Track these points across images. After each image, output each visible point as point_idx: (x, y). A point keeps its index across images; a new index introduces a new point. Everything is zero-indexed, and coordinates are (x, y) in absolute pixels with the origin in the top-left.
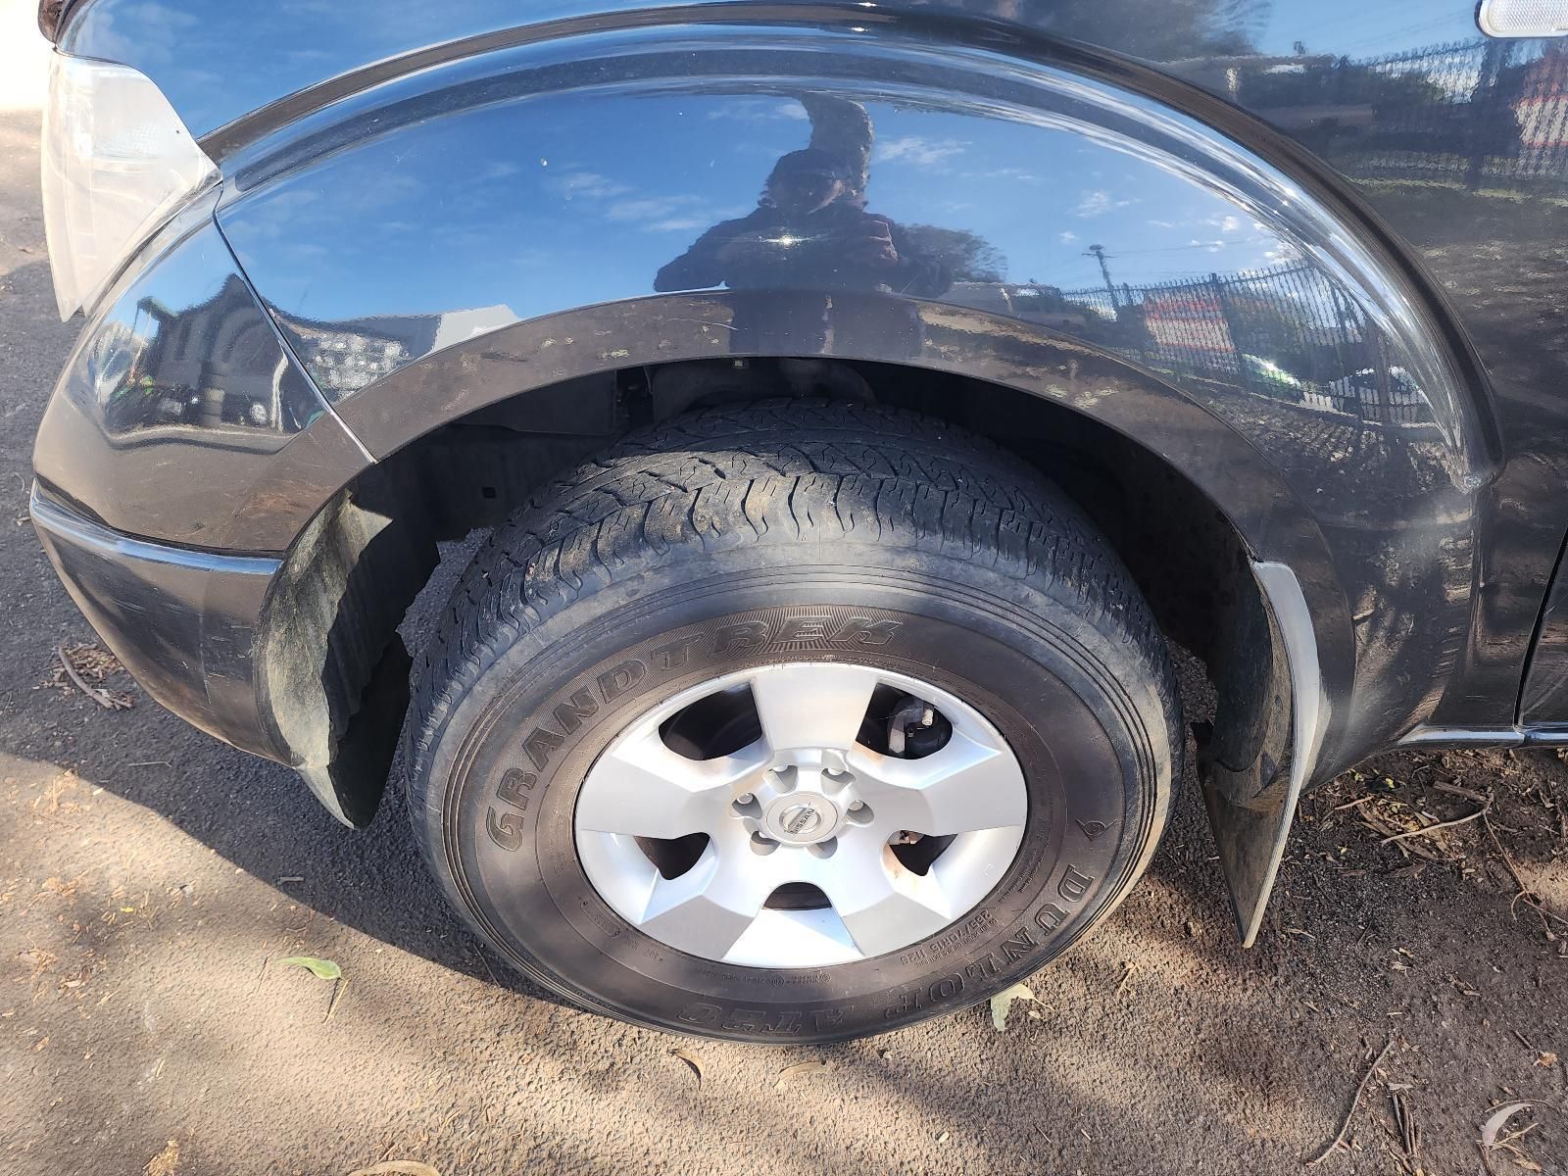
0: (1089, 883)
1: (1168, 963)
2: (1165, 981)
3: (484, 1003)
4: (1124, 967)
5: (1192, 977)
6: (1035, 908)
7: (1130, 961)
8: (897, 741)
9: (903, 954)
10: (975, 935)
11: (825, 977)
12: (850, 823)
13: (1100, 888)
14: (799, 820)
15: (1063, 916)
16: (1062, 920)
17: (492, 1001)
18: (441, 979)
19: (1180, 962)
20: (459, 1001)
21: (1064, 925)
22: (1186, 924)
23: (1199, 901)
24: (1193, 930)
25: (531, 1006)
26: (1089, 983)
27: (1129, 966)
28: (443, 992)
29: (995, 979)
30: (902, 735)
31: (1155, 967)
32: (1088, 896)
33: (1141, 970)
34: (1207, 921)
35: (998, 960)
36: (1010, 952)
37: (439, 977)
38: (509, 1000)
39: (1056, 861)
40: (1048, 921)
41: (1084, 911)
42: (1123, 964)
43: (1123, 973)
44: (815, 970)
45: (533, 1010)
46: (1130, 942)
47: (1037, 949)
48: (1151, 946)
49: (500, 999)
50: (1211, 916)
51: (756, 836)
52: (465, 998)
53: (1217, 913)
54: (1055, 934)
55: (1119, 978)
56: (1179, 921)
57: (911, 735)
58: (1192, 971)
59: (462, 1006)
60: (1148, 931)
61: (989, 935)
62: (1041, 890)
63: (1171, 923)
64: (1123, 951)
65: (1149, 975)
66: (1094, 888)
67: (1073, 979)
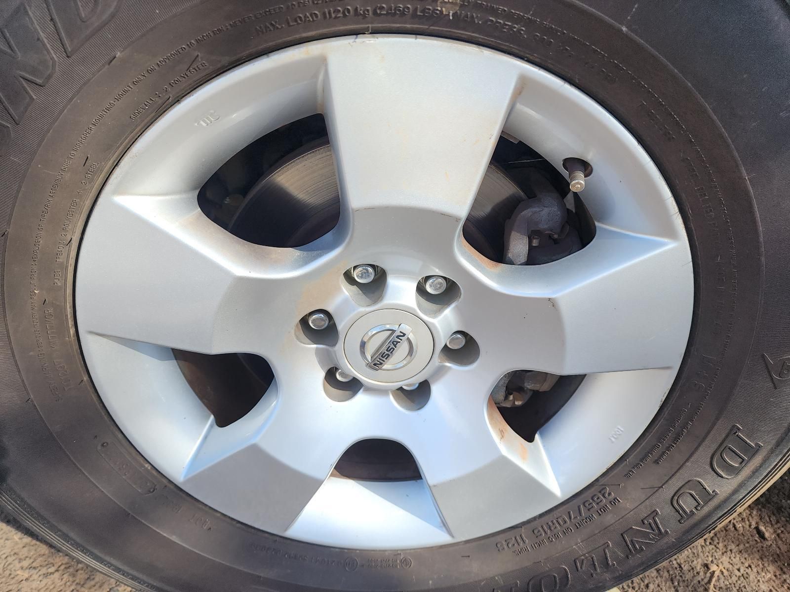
0: (753, 452)
1: (750, 566)
2: (752, 584)
3: (44, 570)
4: (708, 568)
5: (777, 582)
6: (675, 484)
7: (712, 561)
8: (519, 246)
9: (498, 538)
10: (590, 518)
11: (405, 562)
12: (448, 364)
13: (765, 460)
14: (384, 349)
15: (709, 497)
16: (706, 503)
17: (52, 570)
18: (8, 543)
19: (761, 566)
20: (18, 566)
21: (706, 509)
22: (757, 528)
23: (763, 507)
24: (767, 535)
25: (92, 577)
26: (676, 584)
27: (713, 568)
28: (4, 556)
29: (607, 576)
30: (526, 240)
31: (739, 570)
32: (747, 471)
33: (726, 573)
34: (776, 526)
35: (614, 551)
36: (632, 541)
37: (7, 539)
38: (71, 570)
39: (717, 419)
40: (687, 504)
41: (735, 492)
42: (706, 566)
43: (708, 575)
44: (396, 553)
45: (93, 583)
46: (708, 543)
47: (665, 540)
48: (729, 549)
49: (62, 567)
50: (778, 522)
51: (331, 375)
52: (26, 563)
53: (783, 519)
54: (692, 521)
55: (706, 580)
56: (750, 526)
57: (535, 243)
58: (775, 576)
59: (18, 572)
60: (723, 534)
61: (609, 518)
62: (687, 460)
63: (743, 527)
64: (703, 552)
65: (734, 579)
66: (757, 460)
67: (659, 578)
